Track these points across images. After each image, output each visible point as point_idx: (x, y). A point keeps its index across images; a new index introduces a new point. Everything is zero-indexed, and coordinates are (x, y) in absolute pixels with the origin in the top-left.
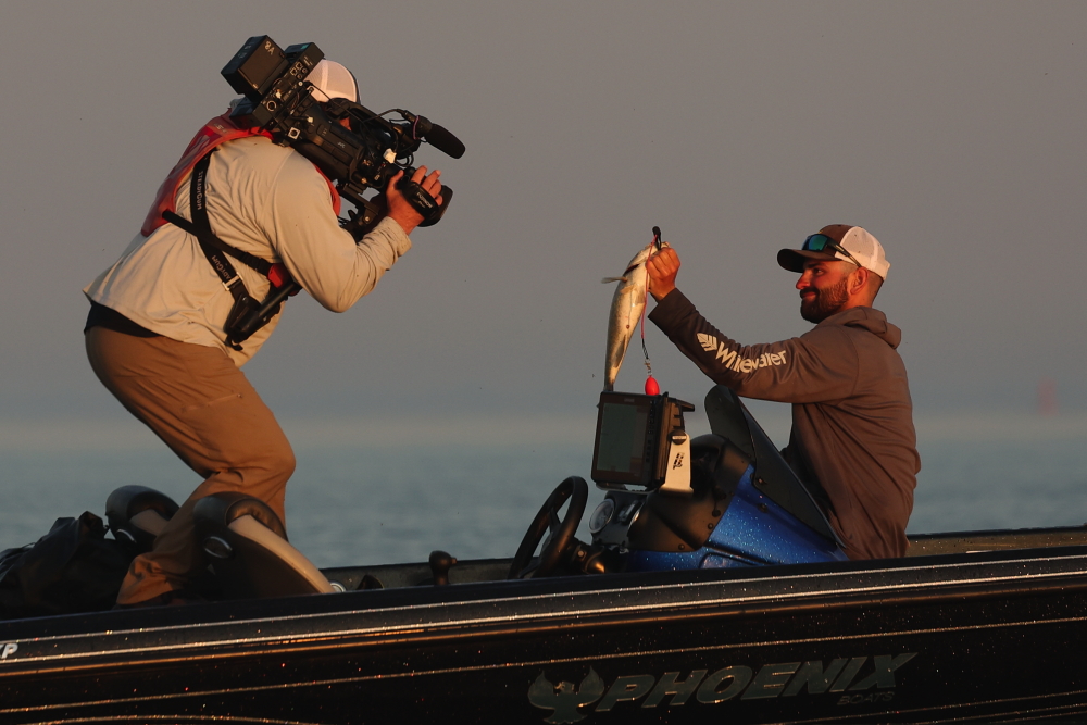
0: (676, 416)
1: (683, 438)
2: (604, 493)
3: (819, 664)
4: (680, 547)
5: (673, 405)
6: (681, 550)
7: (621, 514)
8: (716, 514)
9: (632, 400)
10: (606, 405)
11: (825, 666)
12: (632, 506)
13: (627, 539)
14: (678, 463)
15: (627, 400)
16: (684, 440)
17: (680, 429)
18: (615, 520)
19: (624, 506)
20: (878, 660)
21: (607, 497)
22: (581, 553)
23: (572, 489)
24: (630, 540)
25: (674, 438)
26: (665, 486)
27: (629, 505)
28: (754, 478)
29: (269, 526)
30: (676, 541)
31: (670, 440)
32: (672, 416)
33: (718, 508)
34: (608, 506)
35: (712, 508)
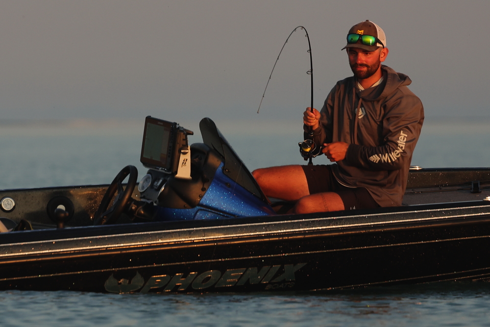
0: (183, 140)
1: (187, 151)
2: (147, 169)
3: (256, 269)
4: (184, 206)
6: (185, 208)
7: (155, 184)
8: (204, 190)
9: (162, 124)
10: (148, 124)
11: (259, 270)
12: (161, 181)
13: (158, 201)
14: (184, 164)
15: (159, 123)
17: (185, 146)
18: (152, 186)
19: (157, 179)
20: (286, 266)
21: (148, 173)
23: (131, 171)
25: (182, 151)
26: (177, 176)
27: (159, 180)
28: (223, 169)
30: (182, 203)
31: (180, 152)
32: (181, 139)
33: (205, 187)
34: (149, 178)
35: (202, 187)
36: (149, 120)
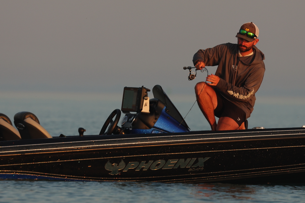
0: (145, 92)
1: (147, 98)
2: (125, 114)
3: (183, 160)
4: (146, 128)
5: (145, 89)
6: (146, 129)
7: (129, 120)
8: (156, 119)
9: (133, 89)
10: (125, 91)
11: (185, 160)
12: (133, 117)
13: (131, 126)
14: (146, 105)
15: (131, 89)
16: (148, 99)
17: (146, 96)
18: (128, 121)
19: (131, 117)
20: (199, 159)
21: (126, 115)
22: (119, 129)
23: (116, 112)
24: (132, 126)
25: (145, 98)
26: (142, 111)
27: (132, 117)
28: (166, 110)
29: (35, 120)
30: (144, 126)
31: (144, 99)
32: (144, 92)
33: (156, 117)
34: (126, 118)
35: (155, 118)
36: (126, 89)
